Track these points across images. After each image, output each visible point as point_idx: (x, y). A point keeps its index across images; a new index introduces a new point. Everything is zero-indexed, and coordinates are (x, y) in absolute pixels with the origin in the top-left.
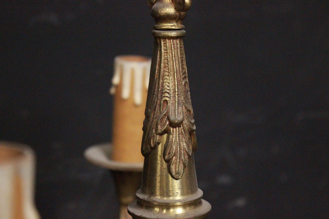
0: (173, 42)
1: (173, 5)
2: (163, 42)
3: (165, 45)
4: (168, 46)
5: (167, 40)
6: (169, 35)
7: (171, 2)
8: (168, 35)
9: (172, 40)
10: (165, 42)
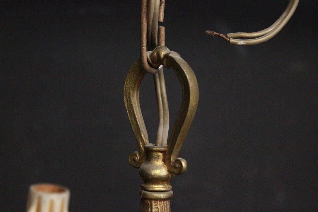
0: (164, 203)
1: (166, 167)
2: (154, 204)
3: (157, 207)
4: (159, 207)
5: (158, 202)
6: (162, 197)
7: (163, 164)
8: (160, 197)
9: (163, 202)
10: (156, 204)
